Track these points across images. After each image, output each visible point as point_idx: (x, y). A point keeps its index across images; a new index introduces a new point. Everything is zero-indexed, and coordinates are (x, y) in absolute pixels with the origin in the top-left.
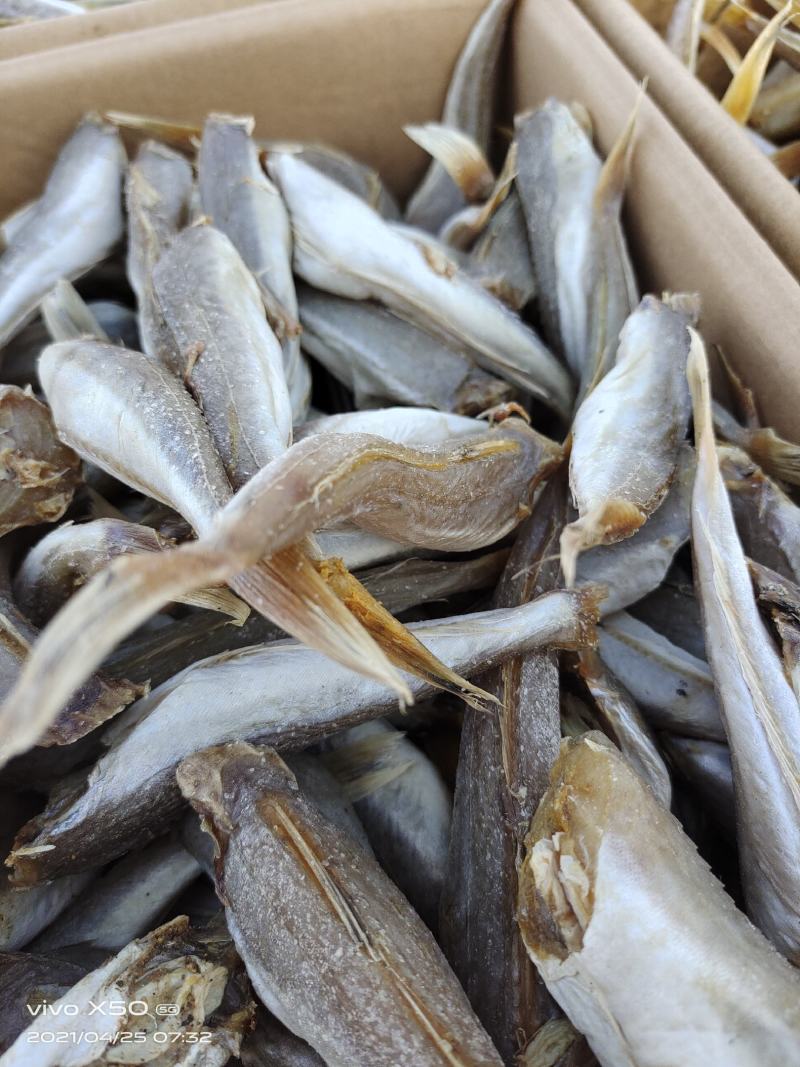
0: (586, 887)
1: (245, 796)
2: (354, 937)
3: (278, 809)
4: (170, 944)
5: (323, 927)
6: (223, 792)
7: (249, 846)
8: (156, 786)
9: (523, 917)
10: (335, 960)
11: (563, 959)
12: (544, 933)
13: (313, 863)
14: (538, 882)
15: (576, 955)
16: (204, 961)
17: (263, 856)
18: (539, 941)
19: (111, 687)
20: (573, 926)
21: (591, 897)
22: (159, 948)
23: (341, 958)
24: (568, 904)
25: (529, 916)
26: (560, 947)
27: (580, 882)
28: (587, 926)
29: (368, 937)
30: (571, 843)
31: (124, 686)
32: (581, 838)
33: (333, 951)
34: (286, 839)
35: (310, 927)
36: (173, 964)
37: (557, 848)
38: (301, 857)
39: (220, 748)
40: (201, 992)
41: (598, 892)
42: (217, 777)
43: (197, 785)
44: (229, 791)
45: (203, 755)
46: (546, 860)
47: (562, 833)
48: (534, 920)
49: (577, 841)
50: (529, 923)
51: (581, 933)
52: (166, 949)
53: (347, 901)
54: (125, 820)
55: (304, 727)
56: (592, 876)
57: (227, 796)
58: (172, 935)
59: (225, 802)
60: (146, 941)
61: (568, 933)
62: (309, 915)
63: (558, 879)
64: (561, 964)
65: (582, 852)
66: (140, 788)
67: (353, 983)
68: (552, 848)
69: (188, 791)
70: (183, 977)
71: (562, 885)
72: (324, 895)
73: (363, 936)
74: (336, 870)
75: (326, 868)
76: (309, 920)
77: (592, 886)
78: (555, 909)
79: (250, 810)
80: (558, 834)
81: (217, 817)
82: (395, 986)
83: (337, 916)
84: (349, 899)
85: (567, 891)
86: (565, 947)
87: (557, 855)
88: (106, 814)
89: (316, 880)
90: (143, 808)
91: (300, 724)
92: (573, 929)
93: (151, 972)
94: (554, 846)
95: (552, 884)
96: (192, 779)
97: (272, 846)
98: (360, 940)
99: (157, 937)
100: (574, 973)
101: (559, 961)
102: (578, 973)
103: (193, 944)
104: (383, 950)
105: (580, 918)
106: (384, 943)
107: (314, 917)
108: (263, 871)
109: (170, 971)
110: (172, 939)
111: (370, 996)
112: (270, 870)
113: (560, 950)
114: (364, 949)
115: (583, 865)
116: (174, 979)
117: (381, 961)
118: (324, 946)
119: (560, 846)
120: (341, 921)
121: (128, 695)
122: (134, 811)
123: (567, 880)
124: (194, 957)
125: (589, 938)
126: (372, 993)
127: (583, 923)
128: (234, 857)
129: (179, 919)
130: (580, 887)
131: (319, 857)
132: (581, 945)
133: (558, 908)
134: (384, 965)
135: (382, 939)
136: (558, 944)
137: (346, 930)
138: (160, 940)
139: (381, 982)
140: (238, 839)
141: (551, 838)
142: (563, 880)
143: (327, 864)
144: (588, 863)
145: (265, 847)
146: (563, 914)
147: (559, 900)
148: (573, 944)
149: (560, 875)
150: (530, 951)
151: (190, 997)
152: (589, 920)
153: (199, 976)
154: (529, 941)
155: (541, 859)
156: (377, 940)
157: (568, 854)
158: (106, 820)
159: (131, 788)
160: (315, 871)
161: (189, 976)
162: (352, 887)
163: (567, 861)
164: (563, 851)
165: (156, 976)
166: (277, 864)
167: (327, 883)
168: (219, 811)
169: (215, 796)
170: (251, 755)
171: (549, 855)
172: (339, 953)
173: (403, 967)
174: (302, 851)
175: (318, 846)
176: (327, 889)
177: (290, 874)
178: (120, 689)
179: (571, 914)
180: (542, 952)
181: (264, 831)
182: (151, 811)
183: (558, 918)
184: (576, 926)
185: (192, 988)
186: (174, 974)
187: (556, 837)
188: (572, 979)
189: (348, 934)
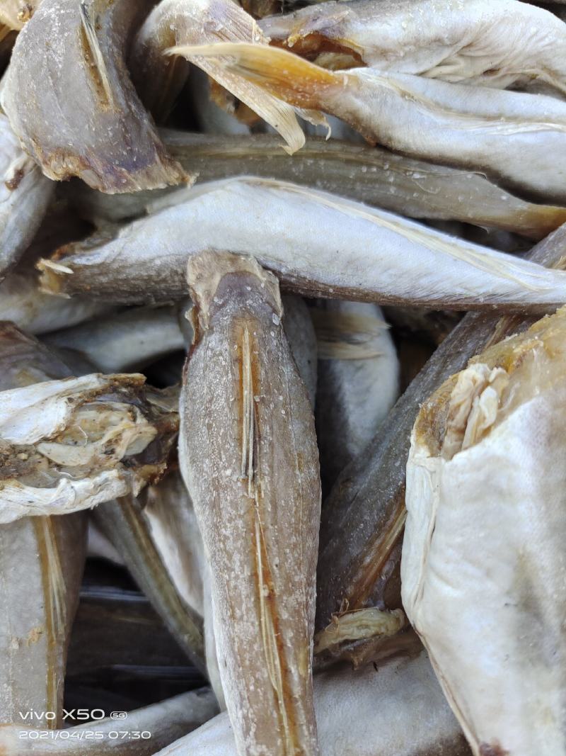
0: (489, 422)
1: (230, 308)
2: (243, 469)
3: (247, 333)
4: (124, 390)
5: (227, 446)
6: (215, 296)
7: (212, 350)
8: (165, 265)
9: (426, 408)
10: (223, 475)
11: (433, 455)
12: (434, 429)
13: (247, 392)
14: (455, 391)
15: (443, 461)
16: (142, 416)
17: (216, 363)
18: (426, 431)
19: (162, 162)
20: (456, 441)
21: (486, 432)
22: (113, 389)
23: (228, 477)
24: (466, 423)
25: (431, 411)
26: (437, 447)
27: (487, 415)
28: (466, 449)
29: (254, 475)
30: (504, 383)
31: (175, 167)
32: (517, 385)
33: (225, 468)
34: (239, 361)
35: (219, 439)
36: (118, 405)
37: (491, 379)
38: (241, 381)
39: (235, 256)
40: (128, 436)
41: (495, 433)
42: (217, 279)
43: (199, 278)
44: (220, 296)
45: (215, 254)
46: (475, 381)
47: (505, 371)
48: (434, 415)
49: (511, 385)
50: (428, 415)
51: (459, 449)
52: (118, 392)
53: (254, 438)
54: (133, 279)
55: (305, 278)
56: (501, 417)
57: (216, 300)
58: (128, 385)
59: (212, 303)
60: (106, 379)
61: (449, 442)
62: (222, 431)
63: (473, 401)
64: (428, 457)
65: (508, 396)
66: (152, 260)
67: (227, 500)
68: (486, 375)
69: (191, 279)
70: (122, 419)
71: (472, 407)
72: (240, 421)
73: (250, 471)
74: (262, 409)
75: (255, 402)
76: (221, 434)
77: (495, 424)
78: (453, 420)
79: (226, 320)
80: (500, 370)
81: (201, 313)
82: (254, 524)
83: (241, 445)
84: (257, 437)
85: (472, 413)
86: (440, 449)
87: (487, 384)
88: (120, 267)
89: (241, 407)
90: (150, 277)
91: (303, 274)
92: (454, 443)
93: (99, 403)
94: (489, 377)
95: (465, 401)
96: (198, 271)
97: (225, 360)
98: (246, 474)
99: (115, 380)
100: (432, 470)
101: (428, 454)
102: (435, 472)
103: (141, 398)
104: (260, 492)
105: (465, 438)
106: (263, 487)
107: (225, 434)
108: (212, 375)
109: (112, 409)
110: (126, 387)
111: (234, 517)
112: (216, 378)
113: (435, 448)
114: (245, 481)
115: (500, 406)
116: (114, 417)
117: (254, 499)
118: (221, 460)
119: (496, 378)
120: (241, 451)
121: (174, 176)
122: (142, 275)
123: (479, 407)
124: (137, 410)
125: (460, 458)
126: (236, 516)
127: (465, 443)
128: (200, 352)
129: (137, 375)
130: (485, 418)
131: (255, 391)
132: (451, 458)
133: (455, 420)
134: (255, 503)
135: (264, 483)
136: (438, 443)
137: (241, 460)
138: (117, 383)
139: (245, 513)
140: (208, 338)
141: (492, 369)
142: (475, 405)
143: (258, 400)
144: (506, 407)
145: (221, 358)
146: (455, 427)
147: (459, 417)
148: (446, 452)
149: (476, 399)
150: (414, 432)
151: (119, 435)
152: (471, 446)
153: (133, 424)
154: (418, 426)
155: (471, 377)
156: (259, 482)
157: (496, 389)
158: (118, 271)
159: (145, 256)
160: (244, 400)
161: (125, 421)
162: (266, 429)
163: (490, 393)
164: (494, 384)
165: (101, 408)
166: (222, 377)
167: (247, 415)
168: (205, 309)
169: (208, 294)
170: (256, 276)
171: (480, 378)
172: (228, 472)
173: (267, 514)
174: (244, 378)
175: (260, 381)
176: (244, 420)
177: (226, 391)
178: (170, 168)
179: (462, 431)
180: (422, 440)
181: (226, 345)
182: (156, 282)
183: (450, 427)
184: (459, 443)
185: (124, 430)
186: (115, 413)
187: (496, 371)
188: (427, 473)
189: (241, 464)
